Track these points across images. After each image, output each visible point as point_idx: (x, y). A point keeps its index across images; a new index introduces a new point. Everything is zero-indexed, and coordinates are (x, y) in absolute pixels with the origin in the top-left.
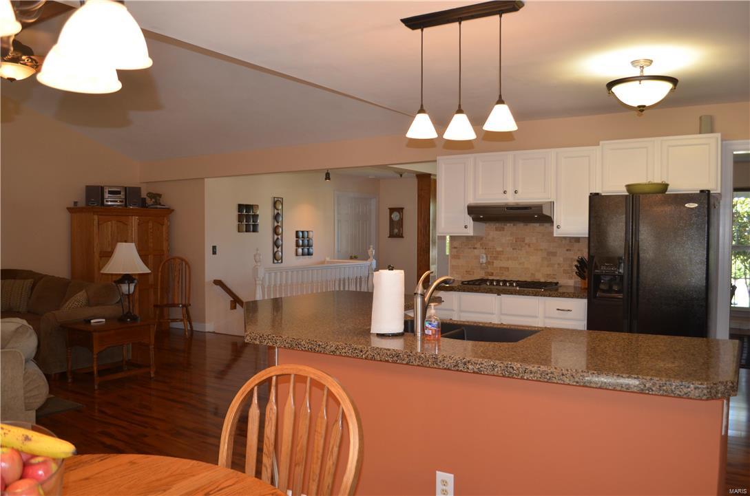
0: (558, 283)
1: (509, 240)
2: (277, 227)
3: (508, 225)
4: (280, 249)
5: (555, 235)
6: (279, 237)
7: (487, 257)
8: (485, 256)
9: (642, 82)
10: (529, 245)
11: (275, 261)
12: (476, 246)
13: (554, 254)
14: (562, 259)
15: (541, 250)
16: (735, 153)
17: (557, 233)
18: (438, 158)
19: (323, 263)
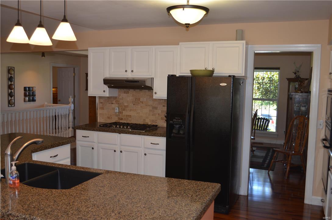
0: (157, 125)
1: (132, 99)
2: (11, 85)
3: (131, 90)
4: (13, 98)
5: (154, 98)
6: (13, 91)
7: (119, 109)
8: (117, 108)
9: (185, 9)
10: (142, 103)
11: (10, 106)
12: (113, 102)
13: (156, 108)
14: (160, 111)
15: (149, 105)
16: (255, 52)
17: (155, 97)
18: (89, 49)
19: (43, 106)
